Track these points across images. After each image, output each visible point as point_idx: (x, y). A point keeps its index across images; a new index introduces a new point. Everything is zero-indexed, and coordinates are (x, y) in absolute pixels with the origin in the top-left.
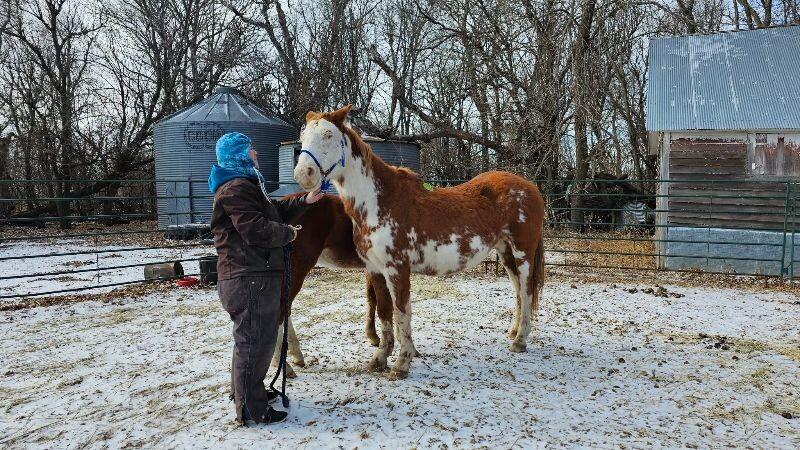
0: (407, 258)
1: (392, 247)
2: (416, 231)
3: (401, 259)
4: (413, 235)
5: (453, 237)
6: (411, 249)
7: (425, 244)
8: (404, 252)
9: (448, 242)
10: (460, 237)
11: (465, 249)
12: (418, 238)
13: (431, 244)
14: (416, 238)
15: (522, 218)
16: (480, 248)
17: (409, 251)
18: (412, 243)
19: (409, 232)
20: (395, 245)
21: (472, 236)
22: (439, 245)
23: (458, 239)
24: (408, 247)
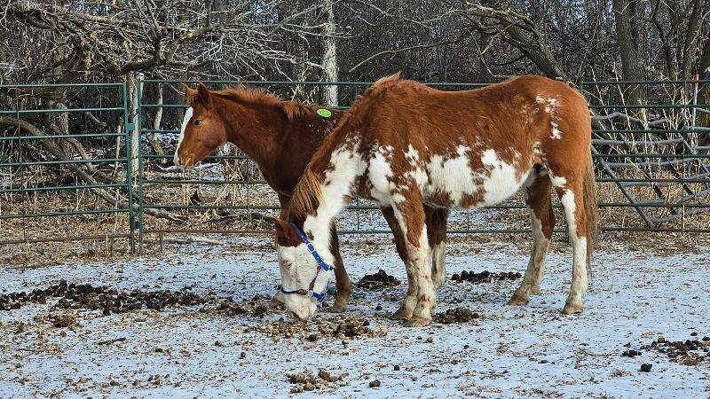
0: (414, 181)
1: (391, 174)
2: (415, 148)
3: (405, 184)
4: (412, 153)
5: (461, 150)
6: (415, 169)
7: (429, 161)
8: (406, 175)
9: (455, 156)
10: (468, 149)
11: (476, 164)
12: (420, 154)
13: (437, 159)
14: (417, 157)
15: (556, 133)
16: (496, 163)
17: (412, 173)
18: (413, 163)
19: (407, 150)
20: (393, 171)
21: (485, 149)
22: (445, 160)
23: (467, 153)
24: (410, 168)
